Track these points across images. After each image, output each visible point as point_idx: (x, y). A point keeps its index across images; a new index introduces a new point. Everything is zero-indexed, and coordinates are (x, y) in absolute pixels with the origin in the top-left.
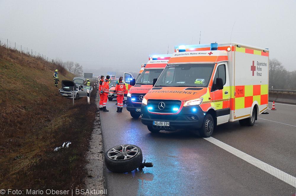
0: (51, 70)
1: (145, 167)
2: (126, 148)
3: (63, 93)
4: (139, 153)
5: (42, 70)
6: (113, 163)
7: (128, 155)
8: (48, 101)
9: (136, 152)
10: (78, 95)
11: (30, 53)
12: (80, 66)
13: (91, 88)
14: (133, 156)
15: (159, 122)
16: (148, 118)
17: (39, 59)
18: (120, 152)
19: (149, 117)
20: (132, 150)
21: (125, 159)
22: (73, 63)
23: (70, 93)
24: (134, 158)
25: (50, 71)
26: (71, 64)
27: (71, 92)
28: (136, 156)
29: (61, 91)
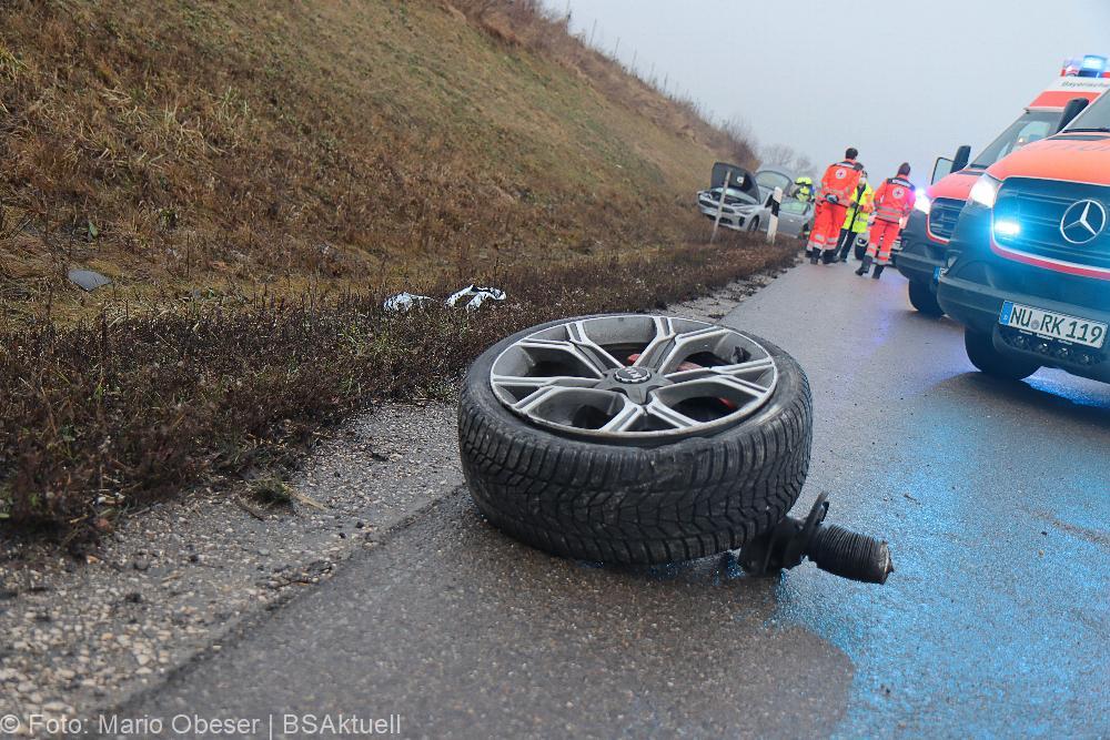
0: (708, 144)
1: (808, 566)
2: (680, 342)
3: (709, 205)
4: (774, 409)
5: (679, 135)
6: (494, 435)
7: (658, 407)
8: (638, 208)
9: (751, 398)
10: (757, 225)
11: (660, 84)
12: (811, 167)
13: (808, 208)
14: (696, 425)
15: (1038, 315)
16: (982, 280)
17: (685, 109)
18: (610, 365)
19: (989, 277)
20: (723, 375)
21: (606, 429)
22: (792, 153)
23: (732, 212)
24: (701, 442)
25: (706, 147)
26: (787, 154)
27: (733, 208)
28: (730, 437)
29: (702, 198)
